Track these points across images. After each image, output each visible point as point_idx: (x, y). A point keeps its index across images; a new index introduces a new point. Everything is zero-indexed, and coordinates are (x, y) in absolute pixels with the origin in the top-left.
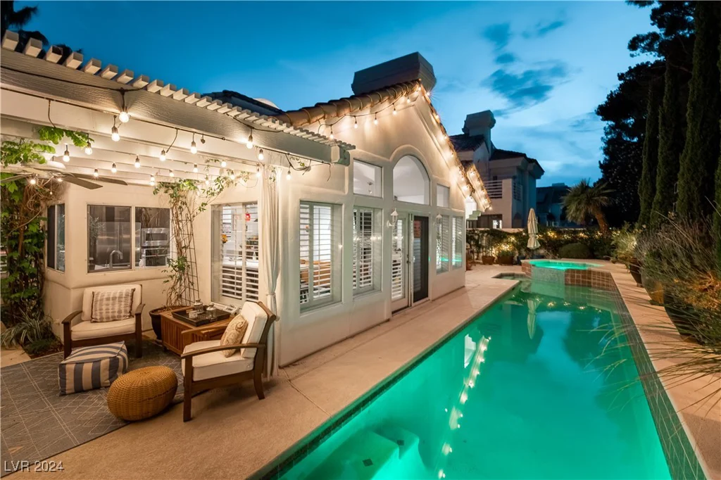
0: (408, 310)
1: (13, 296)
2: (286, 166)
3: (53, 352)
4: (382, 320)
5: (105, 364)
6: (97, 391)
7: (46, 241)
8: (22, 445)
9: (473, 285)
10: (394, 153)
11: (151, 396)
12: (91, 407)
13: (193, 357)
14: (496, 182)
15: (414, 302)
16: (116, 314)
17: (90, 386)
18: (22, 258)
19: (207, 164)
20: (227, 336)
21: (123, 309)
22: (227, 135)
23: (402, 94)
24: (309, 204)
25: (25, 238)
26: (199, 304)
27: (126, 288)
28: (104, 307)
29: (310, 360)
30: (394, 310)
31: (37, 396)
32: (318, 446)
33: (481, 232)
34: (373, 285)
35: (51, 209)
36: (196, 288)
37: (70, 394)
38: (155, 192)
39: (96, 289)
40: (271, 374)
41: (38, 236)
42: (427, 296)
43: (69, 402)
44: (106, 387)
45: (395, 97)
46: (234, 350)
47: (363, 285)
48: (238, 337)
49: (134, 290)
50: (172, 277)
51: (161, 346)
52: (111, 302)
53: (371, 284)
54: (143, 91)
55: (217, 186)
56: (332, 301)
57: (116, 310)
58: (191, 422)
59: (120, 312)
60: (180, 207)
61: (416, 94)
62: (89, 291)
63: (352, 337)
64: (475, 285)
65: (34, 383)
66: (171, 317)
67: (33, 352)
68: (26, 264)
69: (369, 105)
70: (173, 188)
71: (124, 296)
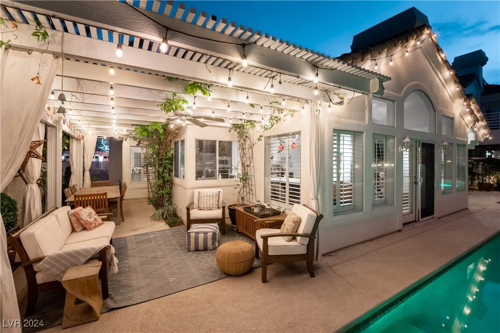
0: (417, 225)
1: (159, 192)
2: (328, 102)
3: (179, 225)
4: (395, 230)
5: (210, 235)
6: (206, 251)
7: (174, 162)
8: (174, 277)
9: (476, 208)
10: (404, 89)
11: (242, 261)
12: (204, 261)
13: (268, 238)
14: (490, 115)
15: (421, 218)
16: (211, 206)
17: (202, 248)
18: (163, 172)
19: (270, 105)
20: (286, 227)
21: (214, 203)
22: (302, 74)
23: (413, 38)
24: (338, 132)
25: (165, 160)
26: (259, 203)
27: (216, 190)
28: (205, 201)
29: (341, 253)
30: (404, 223)
31: (176, 249)
32: (368, 326)
33: (475, 161)
34: (386, 200)
35: (176, 143)
36: (254, 193)
37: (192, 251)
38: (230, 131)
39: (201, 190)
40: (316, 260)
41: (170, 159)
42: (433, 214)
43: (194, 256)
44: (210, 250)
45: (407, 41)
46: (292, 237)
47: (376, 199)
48: (294, 229)
49: (220, 192)
50: (238, 185)
51: (235, 229)
52: (208, 198)
53: (384, 198)
54: (254, 44)
55: (270, 123)
56: (354, 209)
57: (211, 204)
58: (267, 283)
59: (213, 204)
60: (245, 140)
61: (424, 36)
62: (197, 191)
63: (371, 240)
64: (480, 209)
65: (174, 242)
66: (242, 210)
67: (170, 224)
68: (165, 175)
69: (386, 50)
70: (239, 128)
71: (215, 195)
